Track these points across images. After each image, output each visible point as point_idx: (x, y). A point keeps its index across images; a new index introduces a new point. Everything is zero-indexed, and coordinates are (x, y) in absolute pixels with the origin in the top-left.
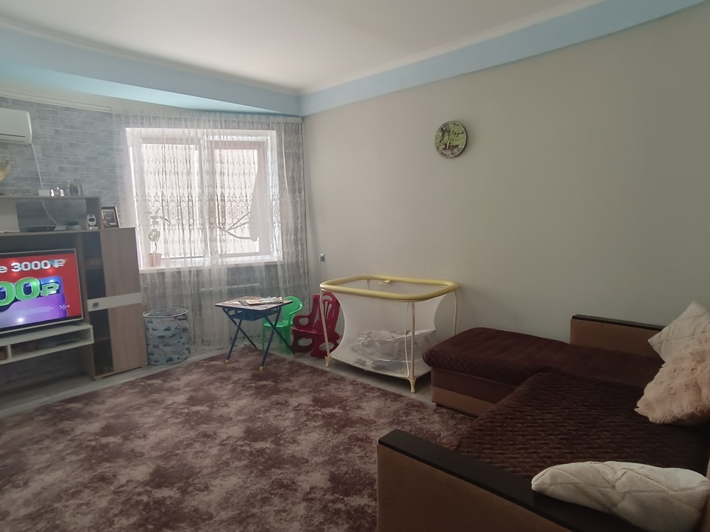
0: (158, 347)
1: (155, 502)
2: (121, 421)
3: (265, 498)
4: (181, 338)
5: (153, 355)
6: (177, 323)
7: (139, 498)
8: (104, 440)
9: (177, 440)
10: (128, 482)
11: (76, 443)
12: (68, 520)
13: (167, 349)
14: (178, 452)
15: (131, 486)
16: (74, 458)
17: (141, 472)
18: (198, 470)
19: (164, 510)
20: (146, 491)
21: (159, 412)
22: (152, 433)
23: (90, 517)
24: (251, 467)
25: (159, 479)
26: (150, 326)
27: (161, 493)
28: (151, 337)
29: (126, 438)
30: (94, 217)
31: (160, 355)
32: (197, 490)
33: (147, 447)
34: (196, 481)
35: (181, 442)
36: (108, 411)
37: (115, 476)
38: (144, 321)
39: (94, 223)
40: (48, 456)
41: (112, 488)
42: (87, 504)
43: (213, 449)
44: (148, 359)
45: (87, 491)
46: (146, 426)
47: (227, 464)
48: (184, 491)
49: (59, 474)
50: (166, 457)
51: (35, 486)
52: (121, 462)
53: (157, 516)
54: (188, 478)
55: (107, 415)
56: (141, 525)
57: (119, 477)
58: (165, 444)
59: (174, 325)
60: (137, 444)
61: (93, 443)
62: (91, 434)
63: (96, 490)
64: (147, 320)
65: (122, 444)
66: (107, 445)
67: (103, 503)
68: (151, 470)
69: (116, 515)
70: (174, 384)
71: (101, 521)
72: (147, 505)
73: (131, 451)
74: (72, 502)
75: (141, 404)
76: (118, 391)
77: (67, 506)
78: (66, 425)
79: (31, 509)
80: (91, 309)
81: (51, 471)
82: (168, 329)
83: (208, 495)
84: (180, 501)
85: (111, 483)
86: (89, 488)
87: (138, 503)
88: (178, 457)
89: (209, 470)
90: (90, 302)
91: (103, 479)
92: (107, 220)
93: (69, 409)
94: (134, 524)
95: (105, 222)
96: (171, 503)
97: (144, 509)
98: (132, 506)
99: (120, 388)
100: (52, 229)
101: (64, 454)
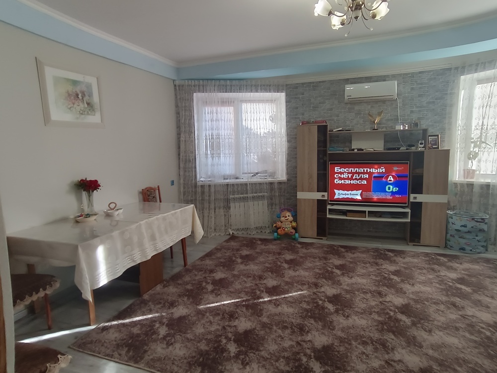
0: (453, 236)
1: (395, 319)
2: (407, 271)
4: (477, 236)
5: (449, 241)
6: (473, 224)
7: (389, 312)
8: (392, 277)
9: (430, 296)
10: (389, 301)
11: (379, 272)
12: (357, 301)
13: (462, 241)
14: (426, 303)
15: (390, 304)
16: (374, 278)
17: (399, 301)
18: (431, 319)
19: (397, 325)
20: (395, 311)
21: (431, 277)
22: (418, 285)
23: (365, 305)
25: (405, 310)
26: (450, 220)
27: (400, 316)
28: (450, 229)
29: (402, 281)
30: (423, 142)
31: (455, 243)
32: (423, 328)
33: (410, 291)
34: (426, 324)
35: (431, 299)
36: (404, 263)
37: (386, 295)
38: (447, 215)
39: (423, 146)
40: (365, 271)
41: (381, 300)
42: (367, 300)
43: (452, 315)
44: (446, 243)
45: (370, 294)
46: (418, 280)
47: (457, 329)
48: (414, 324)
49: (364, 281)
50: (416, 301)
51: (353, 280)
52: (393, 291)
53: (392, 325)
54: (422, 319)
55: (402, 265)
56: (382, 323)
57: (387, 297)
58: (421, 295)
59: (470, 224)
60: (406, 287)
61: (386, 275)
62: (388, 271)
63: (373, 296)
64: (449, 215)
65: (399, 283)
66: (392, 279)
67: (373, 303)
68: (404, 303)
69: (375, 312)
70: (456, 265)
71: (368, 310)
72: (390, 317)
73: (401, 289)
74: (362, 295)
75: (424, 267)
76: (416, 255)
77: (359, 295)
78: (380, 261)
79: (348, 288)
80: (412, 200)
81: (362, 278)
82: (465, 226)
83: (428, 335)
84: (409, 327)
85: (382, 298)
86: (371, 293)
87: (388, 313)
88: (424, 306)
89: (440, 324)
90: (412, 196)
91: (380, 294)
92: (432, 144)
93: (386, 255)
94: (380, 321)
95: (430, 145)
96: (403, 325)
97: (388, 318)
98: (384, 313)
99: (419, 254)
100: (398, 149)
101: (371, 274)
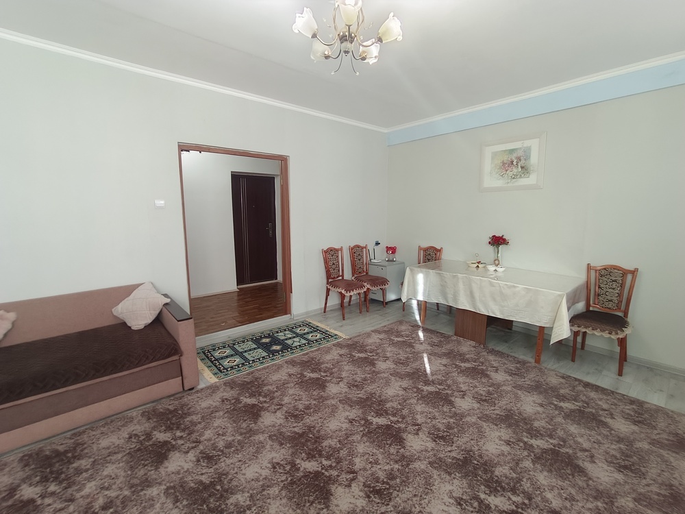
3: (308, 409)
24: (318, 438)
